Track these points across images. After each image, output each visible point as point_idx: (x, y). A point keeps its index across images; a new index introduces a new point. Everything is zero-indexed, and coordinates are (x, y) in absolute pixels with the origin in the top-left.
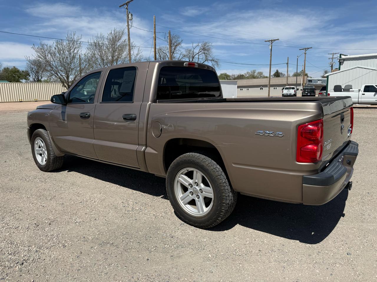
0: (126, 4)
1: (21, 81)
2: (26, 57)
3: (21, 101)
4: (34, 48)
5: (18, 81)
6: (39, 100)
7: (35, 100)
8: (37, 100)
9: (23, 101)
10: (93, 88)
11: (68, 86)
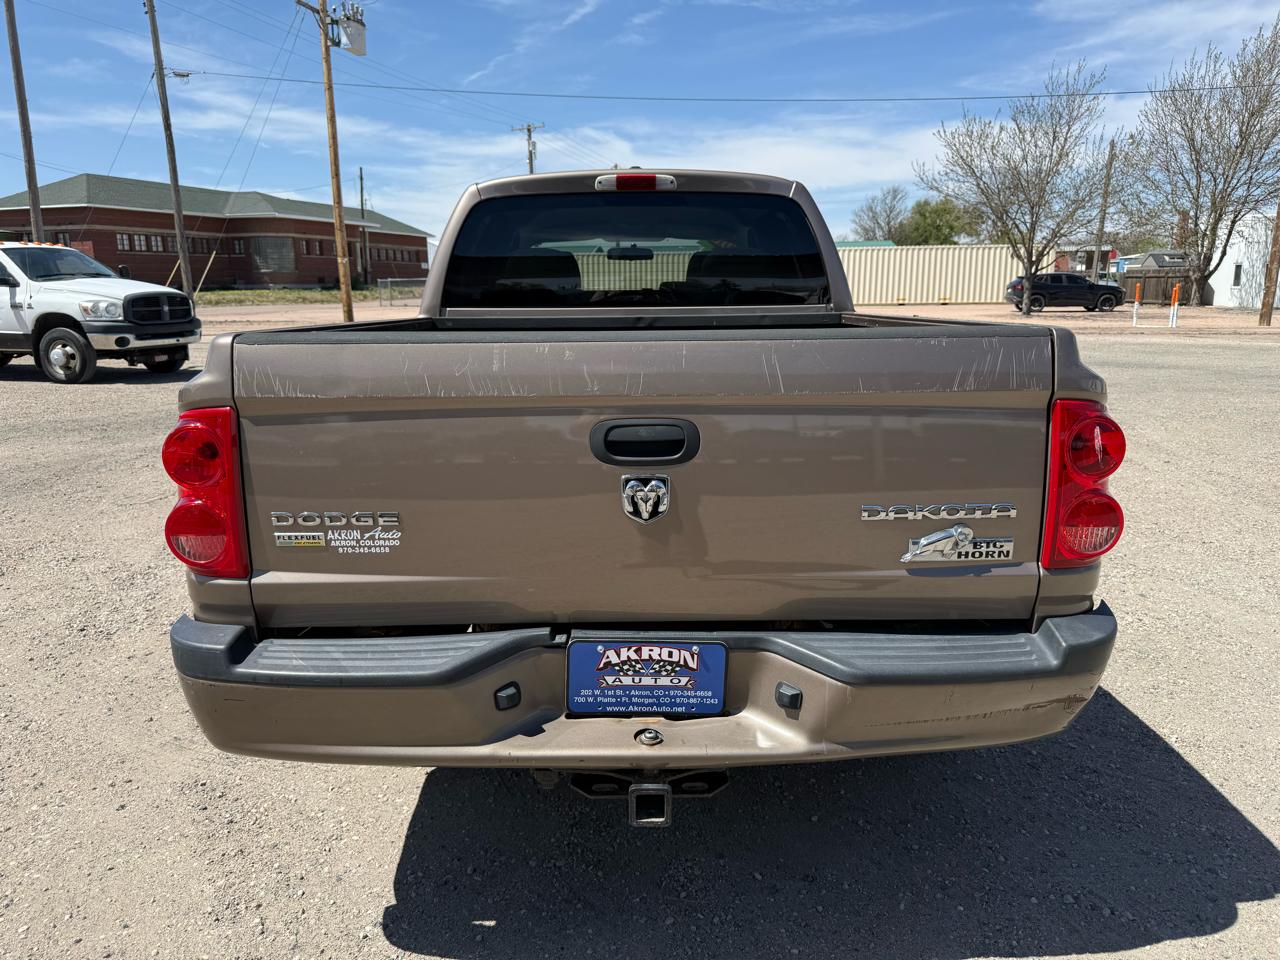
1: (956, 239)
2: (915, 164)
3: (901, 302)
4: (942, 133)
5: (946, 240)
6: (953, 301)
7: (942, 301)
8: (947, 301)
9: (906, 302)
10: (1151, 258)
11: (1030, 254)
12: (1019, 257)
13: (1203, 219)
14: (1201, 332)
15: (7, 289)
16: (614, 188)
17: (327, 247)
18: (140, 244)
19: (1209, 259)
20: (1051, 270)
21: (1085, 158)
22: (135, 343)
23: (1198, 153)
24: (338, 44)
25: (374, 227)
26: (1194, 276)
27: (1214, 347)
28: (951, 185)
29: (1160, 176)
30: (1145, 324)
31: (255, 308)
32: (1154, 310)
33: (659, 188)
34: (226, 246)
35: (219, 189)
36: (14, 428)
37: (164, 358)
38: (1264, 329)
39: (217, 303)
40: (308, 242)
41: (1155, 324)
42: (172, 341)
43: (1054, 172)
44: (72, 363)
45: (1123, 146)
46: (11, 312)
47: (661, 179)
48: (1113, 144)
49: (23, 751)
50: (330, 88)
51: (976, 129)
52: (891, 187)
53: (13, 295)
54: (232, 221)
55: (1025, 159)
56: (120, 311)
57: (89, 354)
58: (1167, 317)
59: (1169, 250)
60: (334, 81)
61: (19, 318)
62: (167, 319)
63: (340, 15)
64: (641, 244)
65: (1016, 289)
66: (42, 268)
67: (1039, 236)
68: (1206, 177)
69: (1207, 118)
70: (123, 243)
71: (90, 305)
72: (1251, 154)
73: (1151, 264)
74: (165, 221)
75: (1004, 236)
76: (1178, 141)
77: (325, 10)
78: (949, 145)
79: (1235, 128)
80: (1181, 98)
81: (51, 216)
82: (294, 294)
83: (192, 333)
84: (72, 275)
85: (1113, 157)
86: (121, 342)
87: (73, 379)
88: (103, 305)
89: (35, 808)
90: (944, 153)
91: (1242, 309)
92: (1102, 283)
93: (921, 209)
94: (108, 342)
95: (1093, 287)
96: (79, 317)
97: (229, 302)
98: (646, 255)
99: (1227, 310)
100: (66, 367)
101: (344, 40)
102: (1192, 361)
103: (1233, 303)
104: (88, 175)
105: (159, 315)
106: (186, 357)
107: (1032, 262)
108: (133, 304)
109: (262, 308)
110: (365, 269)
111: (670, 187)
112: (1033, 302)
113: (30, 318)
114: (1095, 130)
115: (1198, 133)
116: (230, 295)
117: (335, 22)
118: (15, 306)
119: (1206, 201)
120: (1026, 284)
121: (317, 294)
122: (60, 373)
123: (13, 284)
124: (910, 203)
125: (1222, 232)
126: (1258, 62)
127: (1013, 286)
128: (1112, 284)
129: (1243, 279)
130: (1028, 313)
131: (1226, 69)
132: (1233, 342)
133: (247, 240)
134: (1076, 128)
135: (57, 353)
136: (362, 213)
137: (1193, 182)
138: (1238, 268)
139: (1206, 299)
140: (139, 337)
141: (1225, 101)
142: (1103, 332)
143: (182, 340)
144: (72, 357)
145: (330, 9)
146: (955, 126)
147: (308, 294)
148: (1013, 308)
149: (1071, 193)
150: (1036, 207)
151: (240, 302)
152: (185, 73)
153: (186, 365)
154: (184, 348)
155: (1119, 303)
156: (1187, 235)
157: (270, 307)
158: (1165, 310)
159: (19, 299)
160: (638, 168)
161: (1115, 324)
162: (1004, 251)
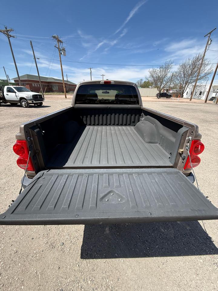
0: (210, 33)
4: (149, 71)
5: (148, 87)
6: (149, 96)
7: (147, 96)
11: (160, 90)
12: (158, 90)
13: (184, 85)
14: (182, 102)
15: (14, 93)
16: (104, 84)
17: (62, 86)
18: (36, 85)
19: (184, 91)
20: (162, 92)
21: (169, 75)
22: (34, 102)
23: (185, 75)
24: (62, 54)
25: (69, 83)
26: (181, 93)
27: (184, 104)
28: (150, 79)
29: (179, 78)
30: (174, 100)
31: (53, 95)
32: (175, 98)
33: (111, 84)
34: (48, 86)
35: (46, 77)
36: (17, 116)
37: (39, 104)
38: (190, 102)
39: (48, 95)
40: (60, 85)
41: (176, 100)
42: (40, 102)
43: (164, 77)
44: (26, 105)
45: (174, 73)
46: (16, 97)
47: (112, 82)
48: (173, 73)
49: (12, 178)
50: (61, 61)
51: (154, 70)
52: (141, 79)
53: (16, 94)
54: (48, 82)
55: (161, 75)
56: (32, 97)
57: (28, 103)
58: (177, 99)
59: (178, 89)
60: (61, 60)
61: (17, 98)
62: (39, 98)
63: (61, 49)
64: (107, 91)
65: (157, 95)
66: (20, 90)
67: (161, 87)
68: (185, 79)
69: (187, 69)
70: (33, 85)
71: (27, 96)
72: (192, 75)
73: (176, 91)
74: (38, 82)
75: (156, 87)
76: (182, 73)
77: (59, 48)
78: (150, 73)
79: (190, 71)
80: (184, 66)
81: (22, 81)
82: (58, 93)
83: (43, 100)
84: (24, 91)
85: (173, 75)
86: (32, 102)
87: (26, 107)
88: (29, 96)
89: (13, 190)
90: (149, 74)
91: (187, 98)
92: (169, 94)
93: (145, 82)
94: (30, 102)
95: (168, 95)
96: (26, 98)
97: (49, 94)
98: (108, 93)
99: (185, 98)
100: (25, 105)
101: (62, 53)
102: (181, 107)
103: (186, 97)
104: (27, 75)
105: (38, 98)
106: (42, 104)
107: (160, 91)
108: (34, 96)
109: (54, 95)
110: (68, 90)
111: (113, 84)
112: (160, 97)
113: (19, 98)
114: (171, 71)
115: (185, 72)
116: (49, 93)
117: (61, 50)
118: (16, 96)
119: (185, 82)
120: (159, 94)
121: (61, 93)
122: (24, 106)
123: (16, 93)
124: (143, 81)
125: (186, 87)
126: (195, 61)
127: (157, 94)
128: (170, 94)
129: (188, 94)
130: (159, 98)
131: (190, 62)
132: (186, 104)
133: (51, 85)
134: (168, 71)
135: (23, 103)
136: (67, 81)
137: (183, 79)
138: (187, 92)
139: (182, 97)
140: (35, 101)
141: (190, 67)
142: (169, 102)
143: (41, 102)
144: (26, 104)
145: (60, 48)
146: (151, 70)
147: (60, 93)
148: (157, 97)
149: (166, 81)
150: (161, 83)
151: (51, 94)
152: (38, 58)
153: (43, 105)
154: (42, 103)
155: (171, 97)
156: (181, 87)
157: (55, 95)
158: (177, 98)
159: (17, 95)
160: (108, 80)
161: (171, 100)
162: (156, 89)
